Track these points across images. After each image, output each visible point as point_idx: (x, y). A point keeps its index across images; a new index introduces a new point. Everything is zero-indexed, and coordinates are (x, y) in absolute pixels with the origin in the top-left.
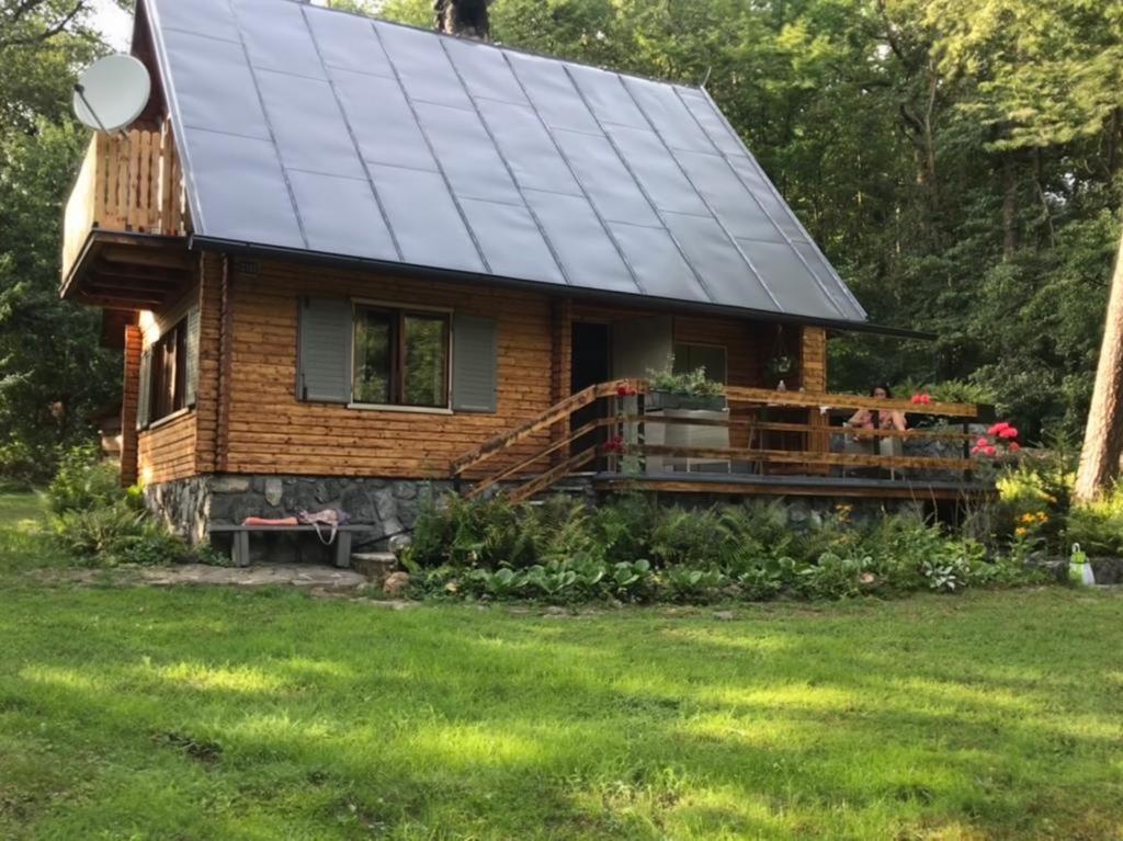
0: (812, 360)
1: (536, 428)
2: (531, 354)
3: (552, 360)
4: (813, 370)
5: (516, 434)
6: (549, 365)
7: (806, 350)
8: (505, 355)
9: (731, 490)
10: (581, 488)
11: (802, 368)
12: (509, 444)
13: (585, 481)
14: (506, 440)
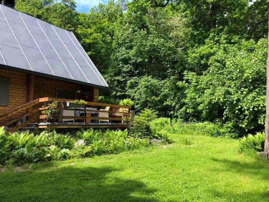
0: (96, 96)
1: (19, 110)
2: (21, 90)
3: (27, 92)
4: (96, 98)
5: (12, 112)
6: (26, 93)
7: (95, 93)
8: (12, 90)
9: (76, 127)
10: (33, 128)
11: (94, 97)
12: (9, 115)
13: (35, 126)
14: (8, 114)
